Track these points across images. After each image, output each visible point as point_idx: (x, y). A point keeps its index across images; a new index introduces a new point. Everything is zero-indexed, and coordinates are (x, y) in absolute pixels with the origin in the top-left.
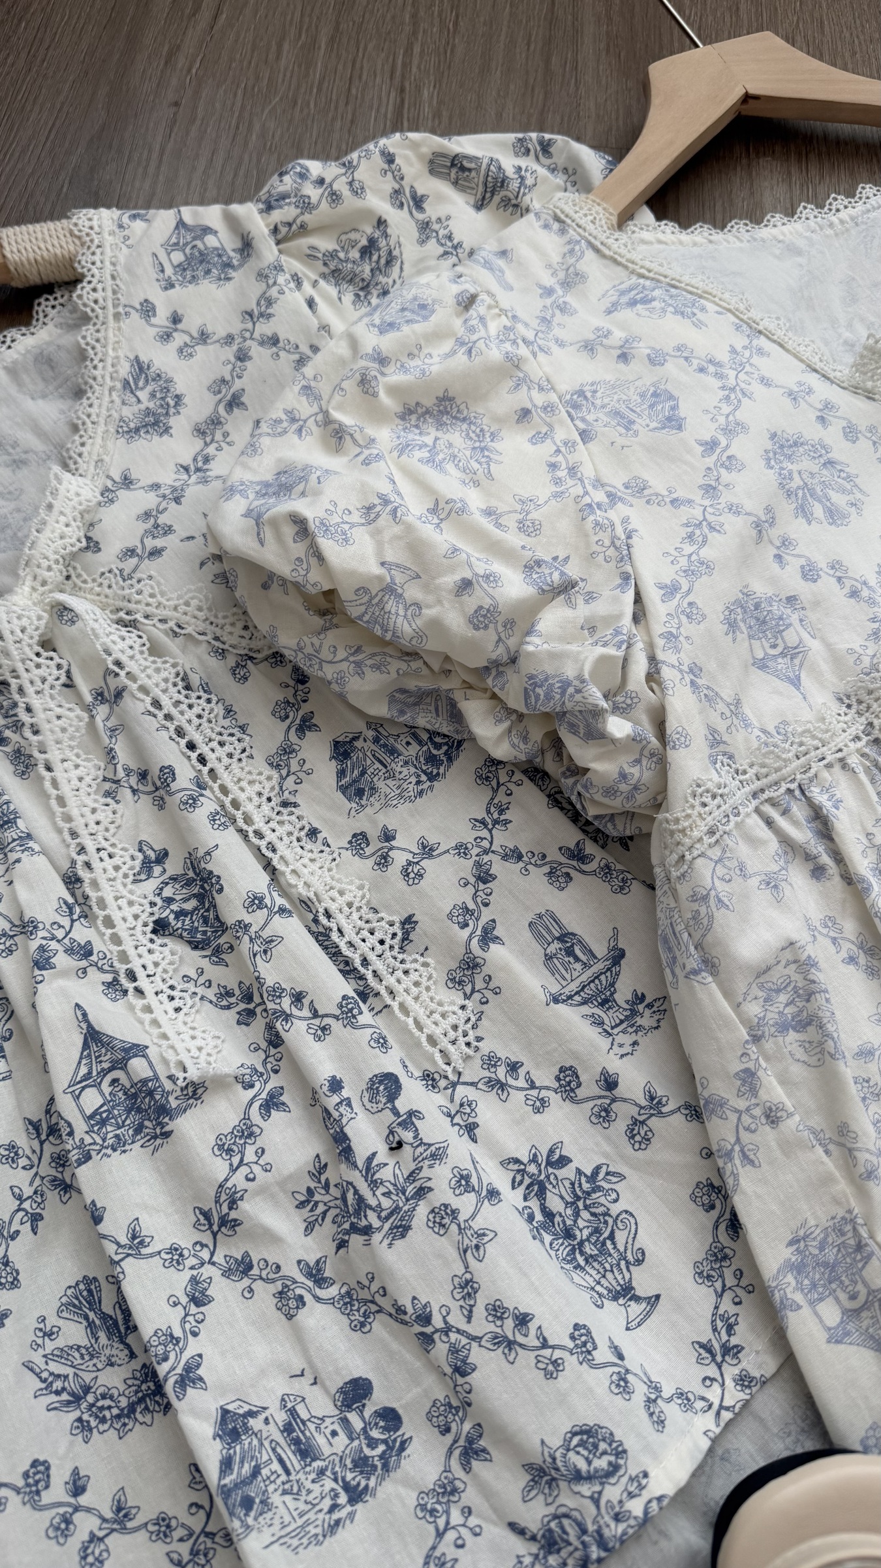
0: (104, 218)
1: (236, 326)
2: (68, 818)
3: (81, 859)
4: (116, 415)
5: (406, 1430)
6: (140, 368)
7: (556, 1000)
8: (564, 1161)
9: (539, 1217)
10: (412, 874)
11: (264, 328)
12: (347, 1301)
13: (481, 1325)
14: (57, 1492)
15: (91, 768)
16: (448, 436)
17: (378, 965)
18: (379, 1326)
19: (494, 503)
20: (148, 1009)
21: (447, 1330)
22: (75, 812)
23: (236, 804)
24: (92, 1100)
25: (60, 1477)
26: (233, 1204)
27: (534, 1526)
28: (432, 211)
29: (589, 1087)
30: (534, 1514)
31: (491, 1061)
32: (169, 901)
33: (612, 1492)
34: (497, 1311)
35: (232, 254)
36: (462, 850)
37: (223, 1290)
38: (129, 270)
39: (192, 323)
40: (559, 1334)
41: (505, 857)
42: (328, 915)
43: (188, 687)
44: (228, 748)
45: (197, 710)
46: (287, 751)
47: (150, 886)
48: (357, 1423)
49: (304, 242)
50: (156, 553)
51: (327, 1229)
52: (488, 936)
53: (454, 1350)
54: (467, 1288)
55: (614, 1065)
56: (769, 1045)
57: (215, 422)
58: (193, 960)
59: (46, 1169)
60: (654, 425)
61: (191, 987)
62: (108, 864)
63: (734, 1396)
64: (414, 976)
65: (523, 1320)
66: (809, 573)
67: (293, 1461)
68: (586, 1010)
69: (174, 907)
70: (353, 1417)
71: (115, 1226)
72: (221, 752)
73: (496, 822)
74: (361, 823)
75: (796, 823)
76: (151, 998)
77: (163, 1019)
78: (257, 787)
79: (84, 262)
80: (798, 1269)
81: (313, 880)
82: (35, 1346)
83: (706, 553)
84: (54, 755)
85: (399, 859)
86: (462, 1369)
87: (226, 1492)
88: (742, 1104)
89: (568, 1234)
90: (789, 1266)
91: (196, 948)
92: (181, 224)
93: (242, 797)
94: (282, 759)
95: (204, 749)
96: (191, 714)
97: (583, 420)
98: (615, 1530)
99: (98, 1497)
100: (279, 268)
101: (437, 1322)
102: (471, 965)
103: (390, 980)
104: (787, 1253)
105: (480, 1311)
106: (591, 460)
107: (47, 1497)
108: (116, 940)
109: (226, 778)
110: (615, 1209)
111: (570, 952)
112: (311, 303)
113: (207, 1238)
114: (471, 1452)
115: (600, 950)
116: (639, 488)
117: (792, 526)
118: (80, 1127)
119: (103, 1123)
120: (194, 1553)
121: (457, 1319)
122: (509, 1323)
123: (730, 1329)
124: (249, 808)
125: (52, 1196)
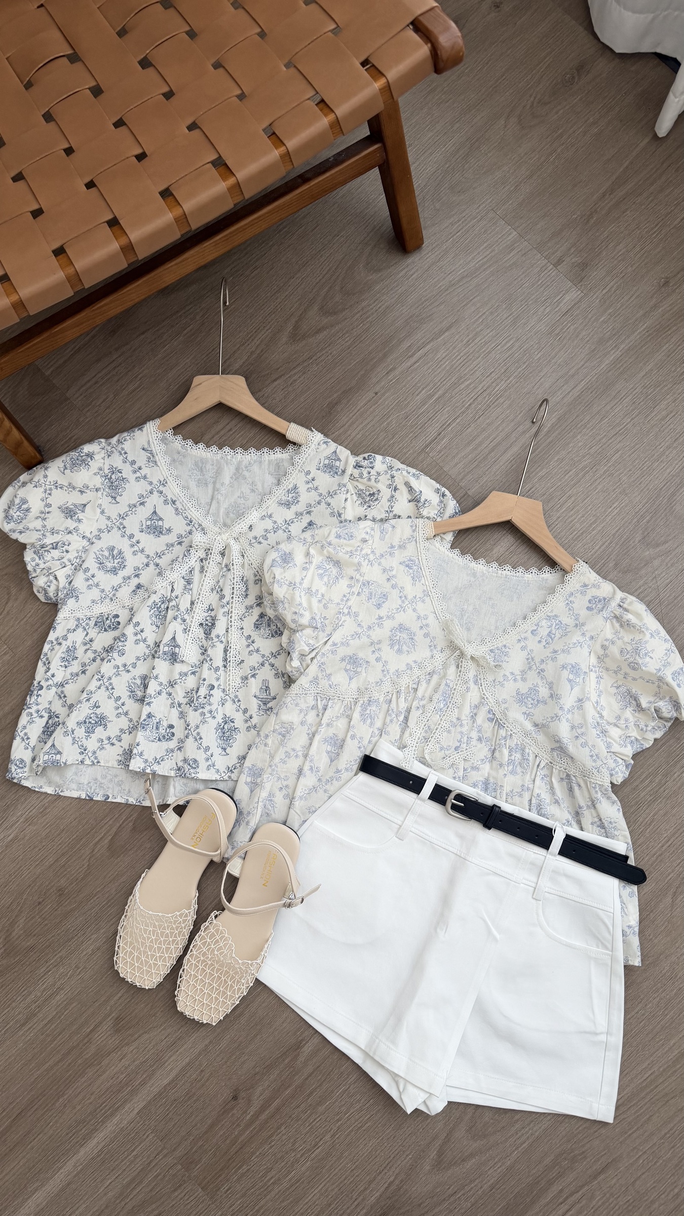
0: (318, 437)
1: (324, 493)
2: (201, 590)
3: (197, 600)
4: (280, 498)
5: (174, 738)
6: (295, 487)
7: (255, 697)
8: (233, 722)
9: (222, 727)
10: (250, 653)
11: (329, 500)
12: (181, 713)
13: (195, 734)
14: (120, 703)
15: (212, 582)
16: (333, 569)
17: (231, 664)
18: (183, 720)
19: (326, 595)
20: (187, 639)
21: (190, 730)
22: (203, 590)
23: (232, 612)
24: (166, 649)
25: (122, 701)
26: (175, 684)
27: (179, 766)
28: (397, 494)
29: (248, 715)
30: (180, 764)
31: (236, 696)
32: (207, 620)
33: (192, 771)
34: (198, 734)
35: (340, 470)
36: (263, 656)
37: (164, 695)
38: (311, 460)
39: (316, 483)
40: (204, 745)
41: (269, 664)
42: (230, 648)
43: (242, 580)
44: (239, 599)
45: (240, 586)
46: (252, 607)
47: (206, 614)
48: (168, 731)
49: (356, 483)
50: (260, 543)
51: (187, 700)
52: (254, 676)
53: (188, 733)
54: (197, 727)
55: (254, 715)
56: (275, 734)
57: (301, 514)
58: (202, 635)
59: (153, 652)
60: (375, 603)
61: (198, 640)
62: (201, 605)
63: (226, 778)
64: (236, 671)
65: (201, 738)
66: (378, 660)
67: (155, 728)
68: (260, 702)
69: (207, 622)
70: (168, 729)
71: (155, 672)
72: (237, 599)
73: (275, 656)
74: (252, 634)
75: (321, 704)
76: (189, 638)
77: (188, 643)
78: (238, 612)
79: (303, 448)
80: (250, 769)
81: (233, 638)
82: (131, 679)
83: (351, 642)
84: (208, 575)
85: (251, 648)
86: (187, 737)
87: (142, 724)
88: (263, 739)
89: (224, 733)
90: (249, 768)
91: (205, 633)
92: (335, 452)
93: (234, 612)
94: (249, 608)
95: (234, 596)
96: (238, 586)
97: (362, 589)
98: (188, 775)
99: (125, 708)
100: (345, 486)
101: (189, 728)
102: (246, 678)
103: (231, 669)
104: (250, 766)
105: (196, 732)
106: (354, 601)
107: (118, 702)
108: (192, 622)
109: (234, 605)
110: (234, 736)
111: (266, 690)
112: (346, 500)
113: (168, 685)
114: (180, 749)
115: (272, 695)
116: (356, 615)
117: (385, 647)
118: (161, 652)
119: (165, 654)
120: (132, 727)
121: (192, 730)
122: (198, 737)
123: (234, 769)
124: (233, 615)
125: (151, 657)
